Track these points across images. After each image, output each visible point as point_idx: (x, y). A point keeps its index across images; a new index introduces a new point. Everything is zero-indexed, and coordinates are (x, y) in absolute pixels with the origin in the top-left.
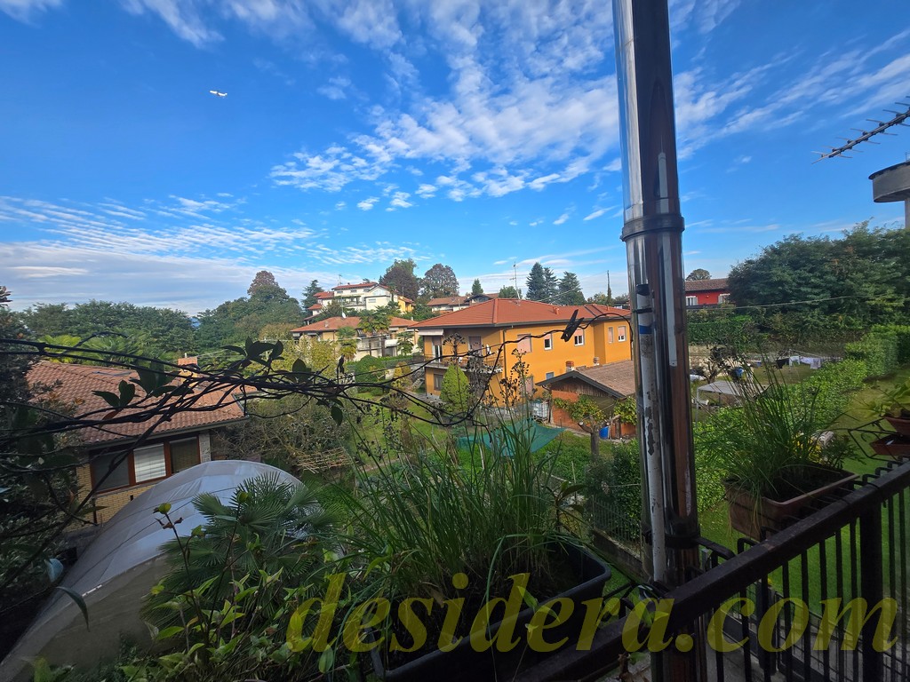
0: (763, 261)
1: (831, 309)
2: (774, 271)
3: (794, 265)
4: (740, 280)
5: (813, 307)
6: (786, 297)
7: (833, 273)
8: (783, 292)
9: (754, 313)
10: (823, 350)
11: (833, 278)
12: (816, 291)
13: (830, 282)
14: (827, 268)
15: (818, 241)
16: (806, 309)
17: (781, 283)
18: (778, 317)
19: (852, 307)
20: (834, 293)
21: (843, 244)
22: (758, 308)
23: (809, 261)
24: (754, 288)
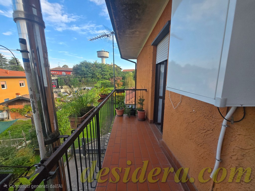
0: (80, 65)
1: (92, 77)
2: (82, 68)
3: (86, 67)
4: (75, 69)
5: (89, 77)
6: (85, 74)
7: (92, 70)
8: (84, 73)
9: (79, 77)
10: (91, 86)
11: (92, 71)
12: (90, 73)
13: (92, 72)
14: (91, 69)
15: (90, 63)
16: (88, 77)
17: (84, 71)
18: (83, 79)
19: (95, 77)
20: (93, 74)
21: (93, 64)
22: (80, 76)
23: (88, 67)
24: (78, 71)
